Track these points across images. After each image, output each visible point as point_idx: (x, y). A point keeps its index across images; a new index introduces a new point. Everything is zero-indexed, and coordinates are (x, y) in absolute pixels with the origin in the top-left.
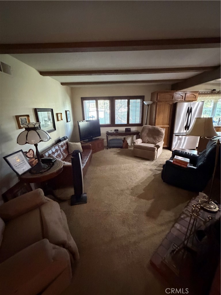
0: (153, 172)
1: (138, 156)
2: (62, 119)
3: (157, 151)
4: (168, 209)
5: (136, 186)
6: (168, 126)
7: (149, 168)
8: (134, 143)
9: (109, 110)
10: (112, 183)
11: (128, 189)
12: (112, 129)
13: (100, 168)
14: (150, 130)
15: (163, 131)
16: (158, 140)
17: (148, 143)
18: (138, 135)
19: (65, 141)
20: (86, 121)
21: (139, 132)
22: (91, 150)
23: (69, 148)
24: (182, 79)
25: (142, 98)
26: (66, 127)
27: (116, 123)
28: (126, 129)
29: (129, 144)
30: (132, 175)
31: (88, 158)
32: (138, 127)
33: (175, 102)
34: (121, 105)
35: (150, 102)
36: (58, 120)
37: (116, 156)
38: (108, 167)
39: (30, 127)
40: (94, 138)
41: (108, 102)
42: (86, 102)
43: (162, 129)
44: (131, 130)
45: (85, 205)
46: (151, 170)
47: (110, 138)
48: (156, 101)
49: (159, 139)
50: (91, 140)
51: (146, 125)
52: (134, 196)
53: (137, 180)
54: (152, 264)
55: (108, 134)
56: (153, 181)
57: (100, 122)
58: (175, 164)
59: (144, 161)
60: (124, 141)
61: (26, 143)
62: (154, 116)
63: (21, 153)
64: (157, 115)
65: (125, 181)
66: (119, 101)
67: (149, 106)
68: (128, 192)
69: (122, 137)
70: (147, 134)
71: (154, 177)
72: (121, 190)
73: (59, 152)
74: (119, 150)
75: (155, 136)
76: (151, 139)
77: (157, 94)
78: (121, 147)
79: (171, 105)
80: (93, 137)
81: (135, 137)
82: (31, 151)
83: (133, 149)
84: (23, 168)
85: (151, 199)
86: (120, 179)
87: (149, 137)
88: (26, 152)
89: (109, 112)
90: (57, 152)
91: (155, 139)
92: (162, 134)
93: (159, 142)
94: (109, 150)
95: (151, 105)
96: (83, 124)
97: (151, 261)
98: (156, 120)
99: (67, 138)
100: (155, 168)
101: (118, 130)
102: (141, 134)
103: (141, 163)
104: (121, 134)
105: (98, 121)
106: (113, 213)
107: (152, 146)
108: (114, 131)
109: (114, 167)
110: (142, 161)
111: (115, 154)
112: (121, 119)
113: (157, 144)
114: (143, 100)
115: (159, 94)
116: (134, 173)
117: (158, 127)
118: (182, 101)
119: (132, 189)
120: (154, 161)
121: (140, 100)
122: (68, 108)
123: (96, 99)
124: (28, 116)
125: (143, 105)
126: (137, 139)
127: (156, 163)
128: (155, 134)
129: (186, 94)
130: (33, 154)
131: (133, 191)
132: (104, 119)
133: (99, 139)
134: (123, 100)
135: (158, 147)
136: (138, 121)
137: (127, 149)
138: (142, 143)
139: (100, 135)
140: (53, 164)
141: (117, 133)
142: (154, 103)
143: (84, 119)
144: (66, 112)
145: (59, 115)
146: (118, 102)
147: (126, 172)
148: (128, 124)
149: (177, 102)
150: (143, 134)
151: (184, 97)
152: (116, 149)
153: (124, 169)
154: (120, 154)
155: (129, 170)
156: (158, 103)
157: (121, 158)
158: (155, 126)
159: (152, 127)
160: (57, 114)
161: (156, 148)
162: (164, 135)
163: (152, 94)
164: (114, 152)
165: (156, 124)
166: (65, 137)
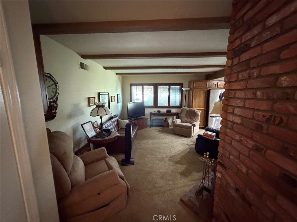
0: (189, 146)
1: (177, 133)
2: (114, 101)
3: (193, 129)
4: (198, 171)
5: (174, 156)
6: (204, 109)
7: (186, 143)
8: (174, 122)
9: (153, 95)
10: (154, 153)
11: (167, 157)
12: (155, 110)
13: (144, 142)
14: (187, 111)
15: (199, 113)
16: (194, 120)
17: (186, 122)
18: (178, 116)
19: (116, 118)
20: (133, 103)
21: (179, 114)
22: (137, 127)
23: (119, 124)
24: (213, 72)
25: (181, 85)
26: (117, 107)
27: (159, 105)
28: (167, 110)
29: (170, 124)
30: (171, 148)
31: (134, 133)
32: (178, 109)
33: (209, 89)
34: (163, 91)
35: (188, 89)
36: (112, 101)
37: (158, 133)
38: (151, 141)
39: (100, 105)
40: (139, 118)
41: (152, 88)
42: (134, 88)
43: (198, 111)
44: (172, 111)
45: (132, 166)
46: (187, 145)
47: (154, 118)
48: (192, 88)
49: (196, 120)
50: (137, 119)
51: (185, 107)
52: (172, 162)
53: (175, 152)
54: (182, 201)
55: (152, 114)
56: (189, 152)
57: (145, 104)
58: (204, 137)
59: (182, 138)
60: (165, 121)
61: (97, 115)
62: (191, 100)
63: (90, 123)
64: (193, 100)
65: (165, 152)
66: (162, 87)
67: (187, 92)
68: (167, 159)
69: (164, 118)
70: (185, 115)
71: (189, 150)
72: (161, 158)
73: (112, 126)
74: (161, 128)
75: (192, 117)
76: (189, 120)
77: (193, 82)
78: (163, 126)
79: (205, 91)
80: (139, 116)
81: (175, 117)
82: (96, 122)
83: (172, 128)
84: (91, 134)
85: (185, 165)
86: (161, 150)
87: (187, 117)
88: (93, 123)
89: (153, 96)
90: (111, 126)
91: (192, 119)
92: (198, 115)
93: (196, 121)
94: (152, 128)
95: (189, 91)
96: (130, 105)
97: (181, 199)
98: (193, 104)
99: (118, 116)
100: (191, 143)
101: (160, 111)
102: (180, 115)
103: (179, 139)
104: (163, 115)
105: (143, 103)
106: (154, 172)
107: (189, 125)
108: (156, 112)
109: (156, 141)
110: (181, 138)
111: (157, 132)
112: (163, 102)
113: (193, 124)
114: (182, 87)
115: (194, 83)
116: (173, 146)
117: (195, 109)
118: (215, 89)
119: (170, 158)
120: (191, 138)
121: (179, 87)
122: (120, 92)
123: (142, 85)
124: (94, 98)
125: (182, 91)
126: (177, 119)
127: (193, 140)
128: (192, 115)
129: (218, 82)
130: (97, 125)
131: (171, 159)
132: (149, 101)
133: (143, 118)
134: (164, 87)
135: (194, 126)
136: (178, 104)
137: (167, 128)
138: (181, 122)
139: (144, 115)
140: (111, 133)
141: (159, 114)
142: (191, 89)
143: (131, 101)
144: (118, 95)
145: (113, 97)
146: (160, 88)
147: (166, 145)
148: (169, 106)
149: (210, 89)
150: (182, 115)
151: (216, 85)
152: (158, 127)
153: (165, 143)
154: (161, 131)
155: (168, 144)
156: (194, 90)
157: (162, 135)
158: (192, 108)
159: (189, 109)
160: (112, 97)
161: (193, 127)
162: (200, 116)
163: (189, 82)
164: (157, 130)
165: (193, 107)
166: (117, 115)
